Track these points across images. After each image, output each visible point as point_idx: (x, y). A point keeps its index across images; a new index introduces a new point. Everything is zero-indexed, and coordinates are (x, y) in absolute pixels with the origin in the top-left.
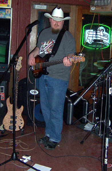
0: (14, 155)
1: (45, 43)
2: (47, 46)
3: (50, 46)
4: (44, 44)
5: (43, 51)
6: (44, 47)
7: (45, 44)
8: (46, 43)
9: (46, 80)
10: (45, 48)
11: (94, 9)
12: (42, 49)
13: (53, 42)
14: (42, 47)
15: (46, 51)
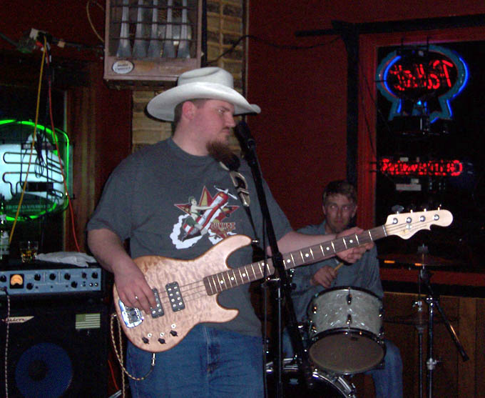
1: (194, 202)
4: (189, 207)
5: (198, 234)
6: (198, 219)
7: (194, 208)
8: (199, 204)
10: (201, 221)
11: (127, 71)
12: (188, 228)
13: (226, 198)
14: (186, 222)
15: (210, 231)
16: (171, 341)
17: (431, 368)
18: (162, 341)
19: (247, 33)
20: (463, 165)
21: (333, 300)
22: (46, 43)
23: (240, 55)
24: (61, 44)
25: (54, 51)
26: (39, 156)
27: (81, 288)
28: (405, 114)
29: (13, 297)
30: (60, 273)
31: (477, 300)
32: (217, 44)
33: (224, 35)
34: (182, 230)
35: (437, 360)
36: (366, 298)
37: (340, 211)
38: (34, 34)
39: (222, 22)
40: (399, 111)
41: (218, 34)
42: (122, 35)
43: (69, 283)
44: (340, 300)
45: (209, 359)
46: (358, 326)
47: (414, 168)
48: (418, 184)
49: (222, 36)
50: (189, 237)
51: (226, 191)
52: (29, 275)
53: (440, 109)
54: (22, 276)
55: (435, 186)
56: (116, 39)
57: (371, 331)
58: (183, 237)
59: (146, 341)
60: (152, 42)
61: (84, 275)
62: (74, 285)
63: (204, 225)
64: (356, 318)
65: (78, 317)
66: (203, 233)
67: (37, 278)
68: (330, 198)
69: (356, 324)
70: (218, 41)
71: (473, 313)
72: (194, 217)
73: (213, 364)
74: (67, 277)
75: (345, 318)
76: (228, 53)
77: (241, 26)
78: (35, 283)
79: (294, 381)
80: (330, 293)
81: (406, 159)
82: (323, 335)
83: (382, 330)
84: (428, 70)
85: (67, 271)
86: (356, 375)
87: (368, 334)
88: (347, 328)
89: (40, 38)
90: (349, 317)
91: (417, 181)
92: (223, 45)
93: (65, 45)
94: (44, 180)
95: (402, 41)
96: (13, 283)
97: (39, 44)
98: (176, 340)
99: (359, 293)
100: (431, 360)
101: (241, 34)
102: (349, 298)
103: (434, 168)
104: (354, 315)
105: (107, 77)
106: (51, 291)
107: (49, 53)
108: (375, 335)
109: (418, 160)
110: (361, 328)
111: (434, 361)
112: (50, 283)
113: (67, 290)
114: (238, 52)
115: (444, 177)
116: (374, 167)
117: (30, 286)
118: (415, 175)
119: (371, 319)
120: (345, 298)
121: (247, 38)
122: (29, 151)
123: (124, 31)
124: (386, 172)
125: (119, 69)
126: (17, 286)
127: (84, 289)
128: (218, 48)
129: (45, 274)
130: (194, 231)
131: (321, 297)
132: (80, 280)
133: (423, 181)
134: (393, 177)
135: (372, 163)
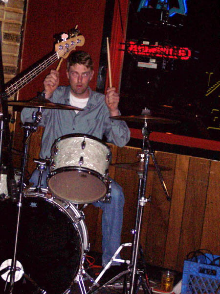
17: (142, 204)
20: (192, 52)
21: (72, 145)
28: (150, 7)
31: (190, 158)
35: (148, 199)
36: (98, 146)
37: (80, 78)
40: (146, 5)
44: (76, 145)
46: (87, 166)
47: (153, 50)
48: (155, 63)
53: (178, 6)
55: (168, 66)
57: (98, 171)
64: (87, 161)
68: (72, 67)
69: (86, 164)
75: (78, 160)
79: (34, 205)
80: (69, 139)
81: (148, 43)
82: (60, 170)
83: (107, 171)
87: (95, 174)
88: (79, 167)
90: (82, 159)
91: (154, 61)
99: (92, 141)
100: (143, 198)
102: (83, 144)
103: (169, 52)
104: (85, 158)
108: (101, 175)
109: (156, 44)
110: (90, 168)
111: (145, 199)
115: (176, 60)
116: (123, 47)
118: (153, 56)
119: (99, 162)
120: (80, 143)
124: (131, 52)
131: (62, 142)
133: (159, 61)
134: (136, 56)
135: (121, 44)
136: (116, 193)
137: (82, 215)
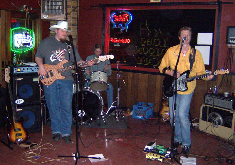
0: (78, 154)
1: (57, 51)
2: (59, 54)
3: (62, 54)
4: (55, 52)
6: (57, 55)
7: (57, 52)
8: (58, 52)
9: (60, 84)
10: (58, 56)
11: (46, 17)
12: (54, 57)
13: (64, 51)
14: (54, 55)
15: (59, 58)
16: (51, 83)
17: (119, 90)
18: (49, 83)
19: (78, 5)
20: (130, 40)
21: (96, 74)
22: (28, 9)
23: (77, 11)
24: (31, 9)
25: (29, 11)
26: (26, 37)
27: (34, 72)
28: (117, 27)
29: (18, 74)
30: (29, 68)
32: (70, 9)
33: (72, 6)
34: (53, 57)
38: (25, 6)
39: (72, 3)
40: (115, 26)
41: (71, 6)
42: (45, 8)
43: (32, 70)
45: (58, 87)
46: (101, 80)
49: (72, 7)
50: (54, 59)
51: (65, 50)
52: (22, 69)
53: (125, 27)
54: (20, 69)
55: (123, 45)
56: (44, 9)
58: (53, 59)
59: (45, 83)
60: (53, 10)
61: (35, 69)
62: (33, 71)
63: (58, 57)
65: (34, 78)
66: (57, 58)
67: (24, 69)
68: (96, 49)
70: (71, 8)
71: (131, 76)
72: (56, 54)
73: (59, 88)
74: (31, 69)
75: (99, 79)
76: (73, 10)
77: (77, 4)
78: (23, 71)
79: (86, 93)
80: (95, 72)
81: (116, 38)
82: (93, 82)
83: (107, 81)
84: (122, 17)
85: (31, 68)
86: (102, 91)
87: (104, 82)
88: (99, 81)
89: (26, 7)
91: (119, 44)
92: (72, 9)
93: (32, 9)
94: (27, 42)
95: (116, 9)
96: (18, 71)
97: (26, 9)
98: (52, 83)
99: (102, 72)
100: (119, 88)
101: (77, 6)
103: (123, 41)
104: (101, 78)
105: (42, 18)
106: (27, 72)
107: (28, 11)
108: (106, 83)
109: (119, 39)
112: (27, 70)
113: (31, 72)
114: (76, 10)
115: (126, 43)
117: (22, 71)
118: (119, 42)
119: (105, 79)
120: (99, 74)
121: (78, 7)
122: (24, 36)
123: (46, 7)
124: (112, 41)
125: (45, 17)
126: (19, 71)
127: (35, 72)
128: (71, 9)
129: (25, 68)
130: (55, 58)
132: (34, 70)
133: (120, 44)
134: (113, 43)
136: (110, 86)
137: (101, 94)
